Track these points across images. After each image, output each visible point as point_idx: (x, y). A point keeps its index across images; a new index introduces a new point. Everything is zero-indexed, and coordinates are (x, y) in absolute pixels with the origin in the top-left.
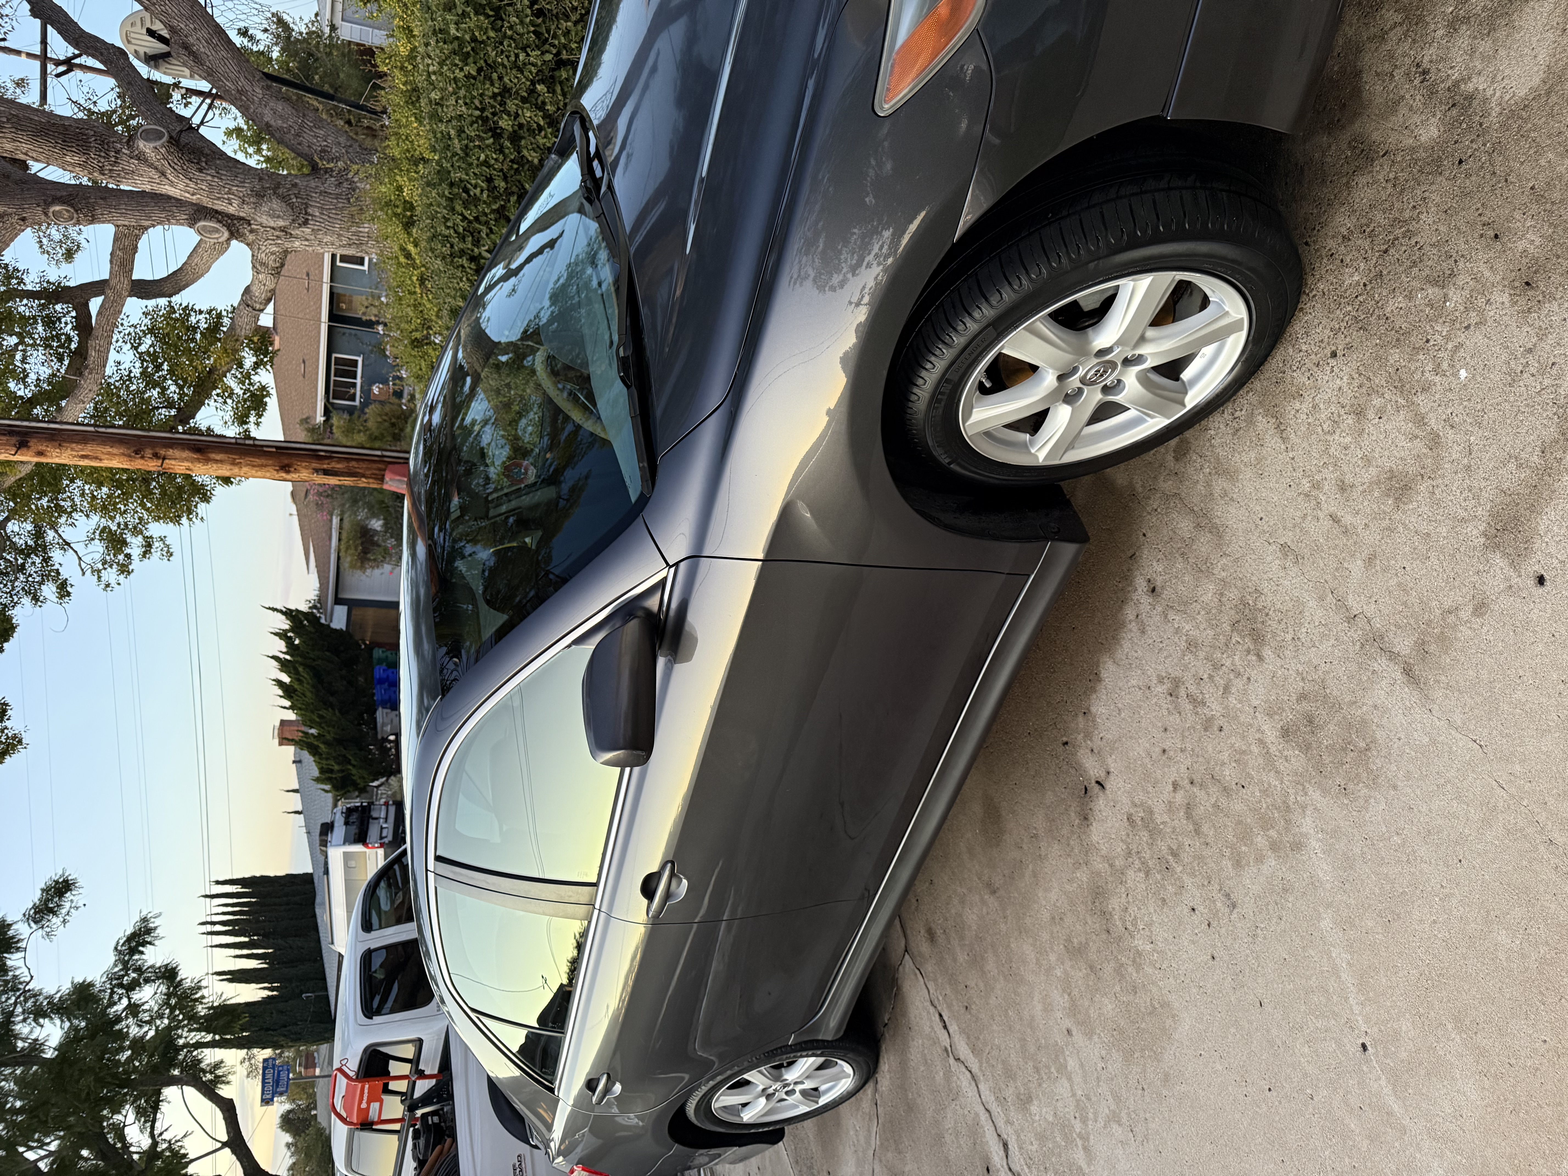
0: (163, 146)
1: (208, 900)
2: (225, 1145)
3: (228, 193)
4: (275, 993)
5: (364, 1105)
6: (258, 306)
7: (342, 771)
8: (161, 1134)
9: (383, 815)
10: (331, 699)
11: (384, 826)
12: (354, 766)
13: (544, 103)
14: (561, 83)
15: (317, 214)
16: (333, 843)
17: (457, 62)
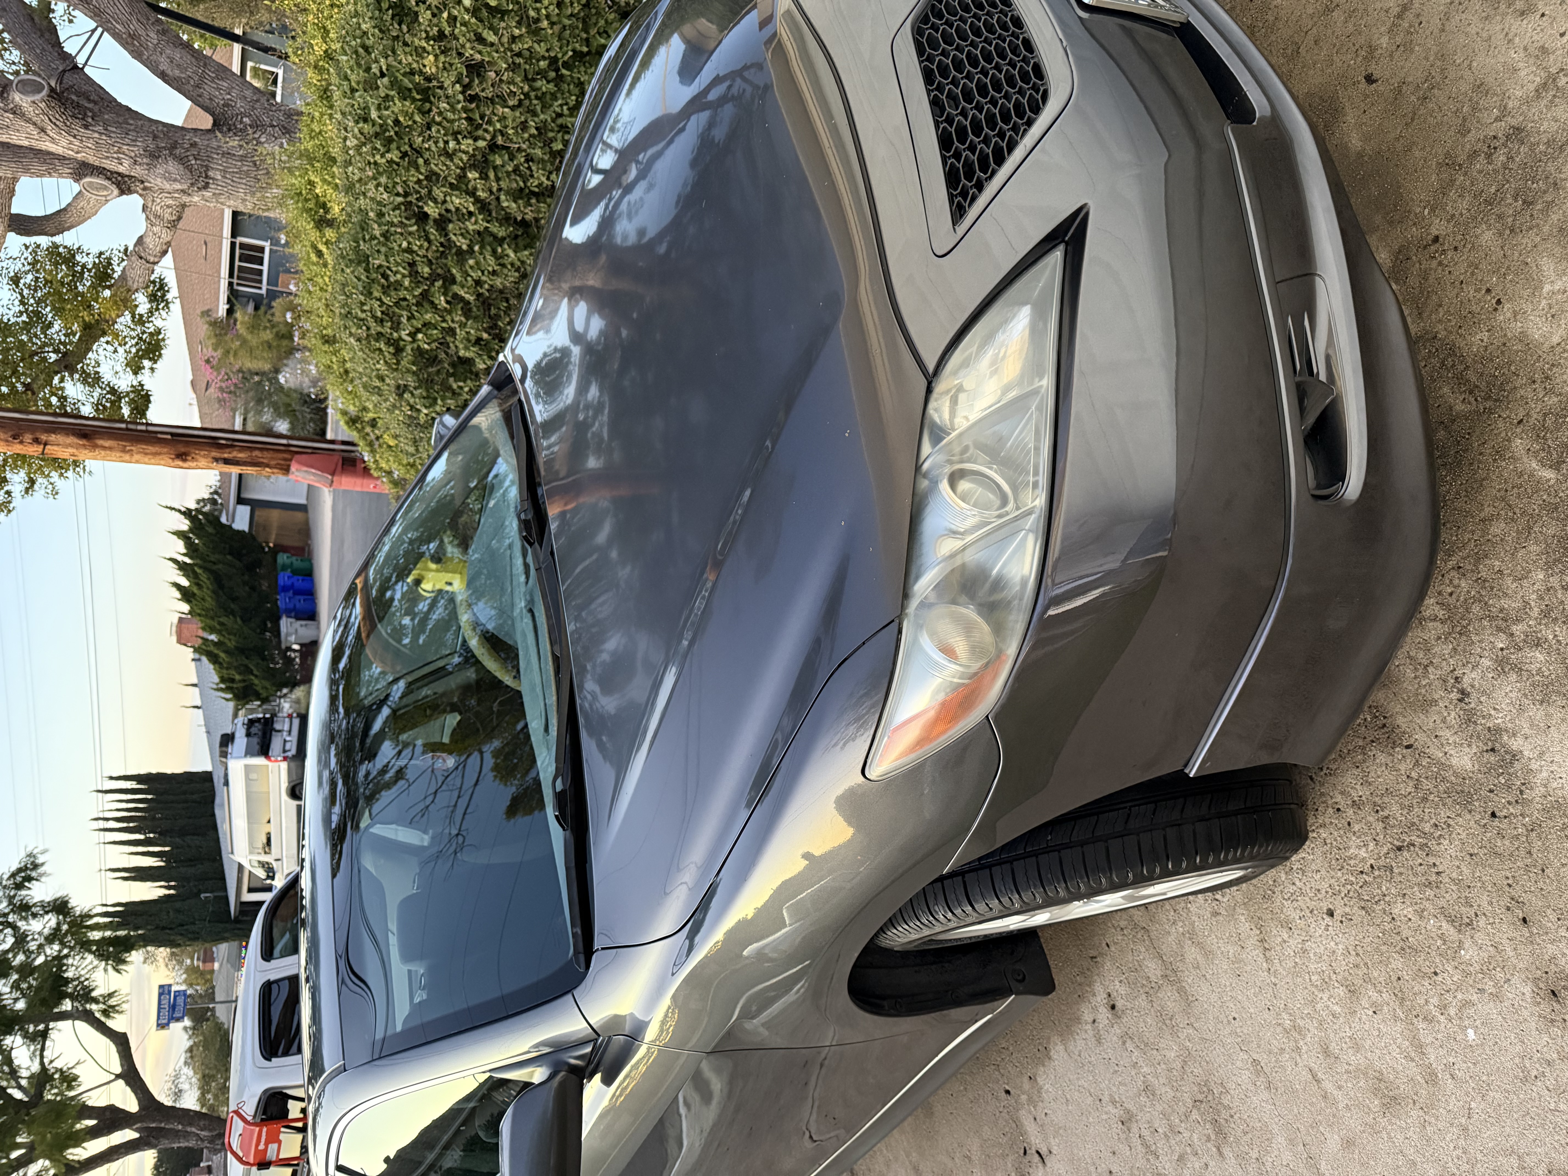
0: (43, 100)
1: (100, 795)
2: (118, 1076)
3: (118, 152)
4: (172, 892)
5: (262, 1147)
6: (152, 259)
7: (244, 681)
8: (51, 1062)
9: (286, 727)
10: (232, 606)
11: (288, 739)
12: (256, 676)
13: (475, 189)
14: (495, 168)
15: (219, 177)
16: (234, 755)
17: (378, 146)
